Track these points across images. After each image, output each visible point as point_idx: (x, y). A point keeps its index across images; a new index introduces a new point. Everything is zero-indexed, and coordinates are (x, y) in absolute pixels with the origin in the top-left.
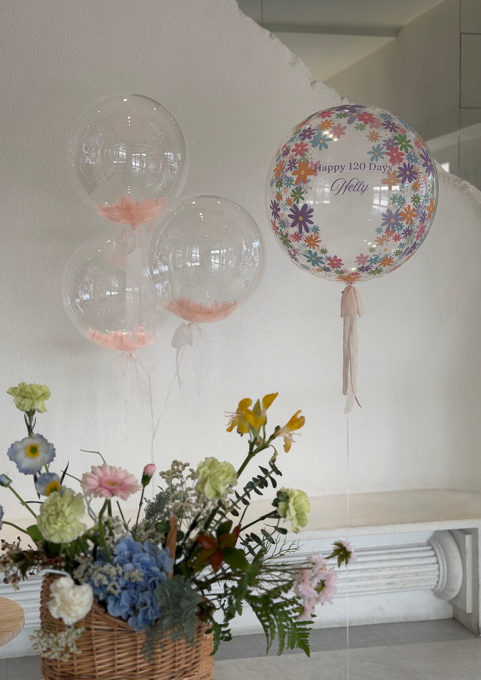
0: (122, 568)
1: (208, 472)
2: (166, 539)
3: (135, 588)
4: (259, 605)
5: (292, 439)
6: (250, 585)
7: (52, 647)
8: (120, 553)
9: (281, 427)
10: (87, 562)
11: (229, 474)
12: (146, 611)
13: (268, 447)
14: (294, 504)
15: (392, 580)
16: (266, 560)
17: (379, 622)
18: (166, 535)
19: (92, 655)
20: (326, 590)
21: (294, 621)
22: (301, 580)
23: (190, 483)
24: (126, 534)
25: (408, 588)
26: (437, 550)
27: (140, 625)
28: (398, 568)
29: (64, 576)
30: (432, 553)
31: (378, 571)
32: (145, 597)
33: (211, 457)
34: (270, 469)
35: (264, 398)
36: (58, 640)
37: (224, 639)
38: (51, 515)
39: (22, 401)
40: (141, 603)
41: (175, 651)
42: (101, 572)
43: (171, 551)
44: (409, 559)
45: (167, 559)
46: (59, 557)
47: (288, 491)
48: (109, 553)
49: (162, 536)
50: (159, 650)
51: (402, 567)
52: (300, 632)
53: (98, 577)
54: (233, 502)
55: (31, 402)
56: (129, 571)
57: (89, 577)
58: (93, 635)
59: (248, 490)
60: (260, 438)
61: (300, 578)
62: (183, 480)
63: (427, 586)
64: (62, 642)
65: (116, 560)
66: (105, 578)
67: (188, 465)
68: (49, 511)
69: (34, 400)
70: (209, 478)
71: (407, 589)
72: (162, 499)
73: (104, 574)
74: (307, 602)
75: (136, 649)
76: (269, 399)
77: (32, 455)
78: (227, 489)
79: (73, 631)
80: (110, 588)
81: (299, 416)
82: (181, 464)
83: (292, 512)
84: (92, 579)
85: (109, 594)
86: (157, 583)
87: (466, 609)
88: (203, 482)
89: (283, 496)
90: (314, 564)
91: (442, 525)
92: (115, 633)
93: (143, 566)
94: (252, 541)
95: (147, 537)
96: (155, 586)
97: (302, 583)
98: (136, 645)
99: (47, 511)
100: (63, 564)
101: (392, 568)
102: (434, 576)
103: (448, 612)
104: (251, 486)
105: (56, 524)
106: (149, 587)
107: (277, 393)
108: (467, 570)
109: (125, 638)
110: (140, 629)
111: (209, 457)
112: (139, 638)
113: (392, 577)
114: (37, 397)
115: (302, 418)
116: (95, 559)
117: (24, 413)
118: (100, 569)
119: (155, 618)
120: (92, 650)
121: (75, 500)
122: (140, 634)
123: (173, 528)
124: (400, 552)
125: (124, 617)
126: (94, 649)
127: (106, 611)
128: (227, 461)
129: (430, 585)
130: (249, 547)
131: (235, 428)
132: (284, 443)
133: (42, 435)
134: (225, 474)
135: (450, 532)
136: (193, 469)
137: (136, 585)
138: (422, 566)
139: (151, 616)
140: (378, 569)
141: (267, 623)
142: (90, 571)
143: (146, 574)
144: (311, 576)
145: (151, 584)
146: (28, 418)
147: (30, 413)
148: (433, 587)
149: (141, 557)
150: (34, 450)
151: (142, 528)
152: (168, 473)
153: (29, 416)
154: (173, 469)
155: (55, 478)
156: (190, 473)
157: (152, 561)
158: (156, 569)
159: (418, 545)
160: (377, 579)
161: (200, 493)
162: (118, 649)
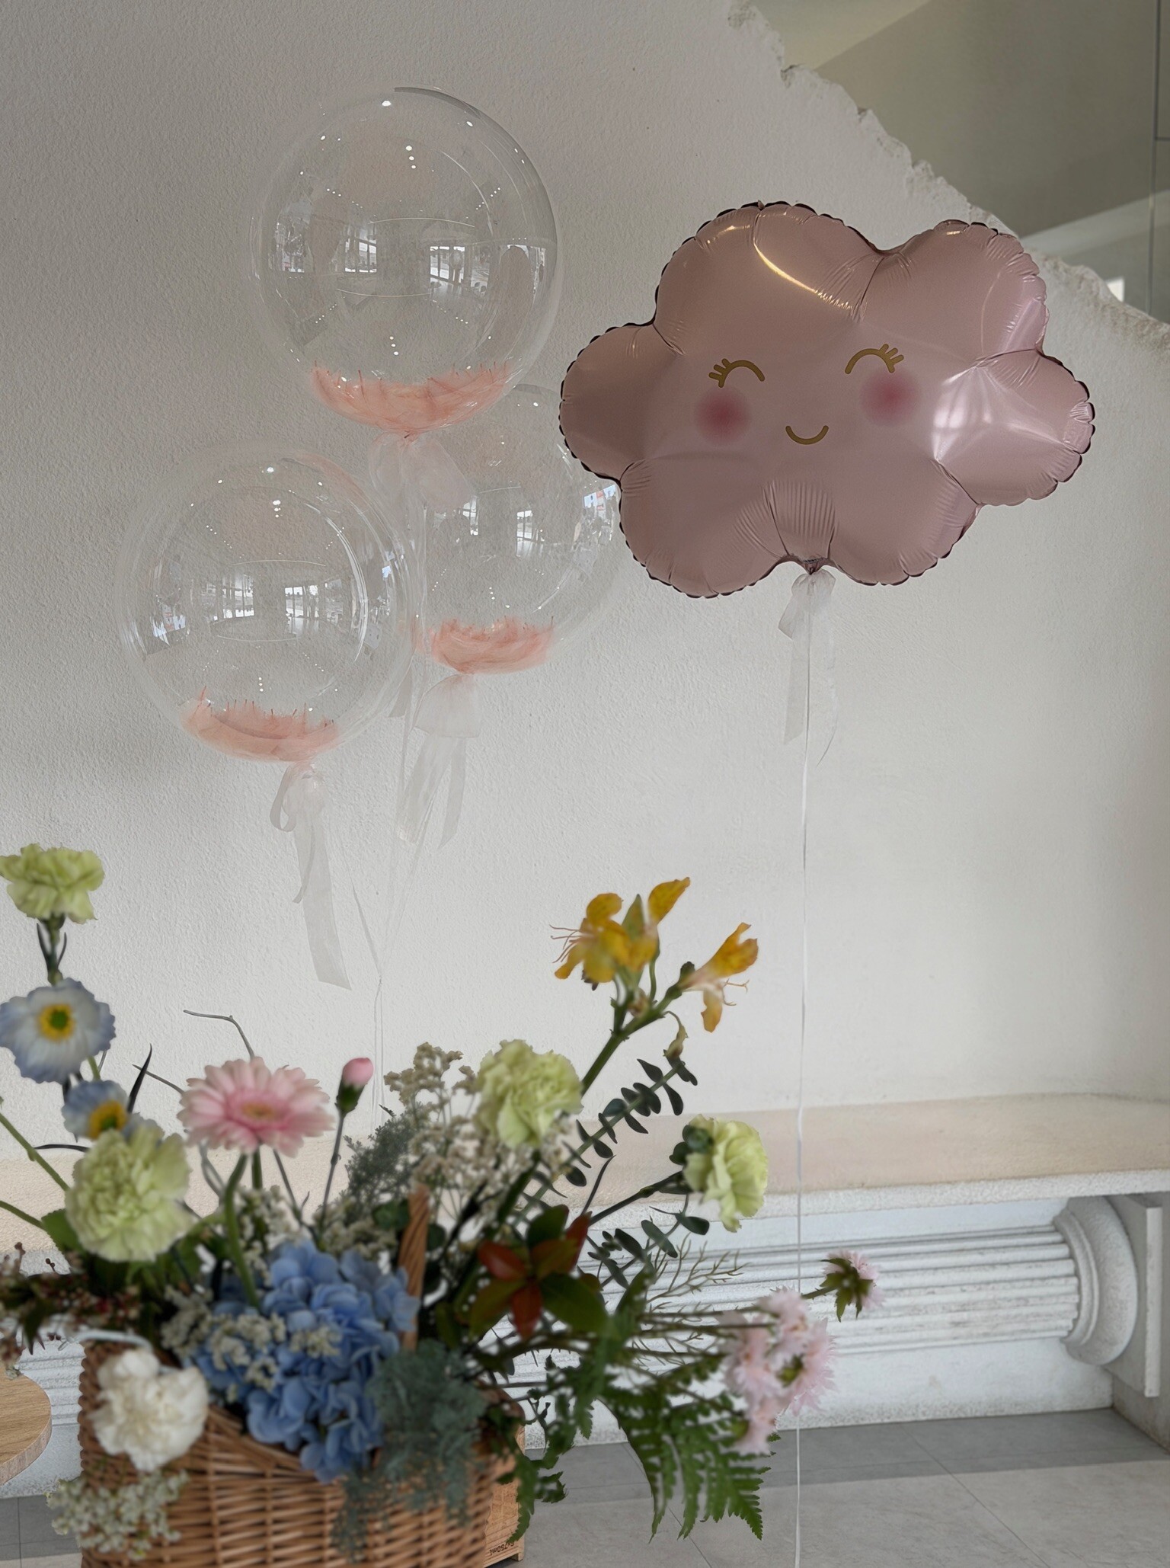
0: (286, 1323)
1: (508, 1079)
2: (399, 1247)
3: (319, 1373)
4: (636, 1413)
5: (724, 997)
6: (613, 1362)
7: (105, 1522)
8: (282, 1282)
9: (697, 967)
10: (197, 1305)
11: (560, 1083)
12: (346, 1432)
13: (662, 1017)
14: (726, 1160)
15: (965, 1316)
16: (653, 1299)
17: (930, 1417)
18: (400, 1236)
19: (210, 1536)
20: (804, 1378)
21: (723, 1450)
22: (741, 1354)
23: (463, 1105)
24: (298, 1234)
25: (1003, 1334)
26: (1075, 1244)
27: (331, 1465)
28: (978, 1287)
29: (132, 1347)
30: (1063, 1251)
31: (929, 1293)
32: (344, 1396)
33: (515, 1041)
34: (665, 1067)
35: (653, 894)
36: (119, 1506)
37: (545, 1496)
38: (102, 1190)
39: (30, 891)
40: (334, 1410)
41: (420, 1527)
42: (231, 1333)
43: (411, 1276)
44: (1007, 1264)
45: (402, 1298)
46: (124, 1293)
47: (712, 1124)
48: (252, 1281)
49: (388, 1237)
50: (378, 1526)
51: (988, 1283)
52: (738, 1476)
53: (224, 1346)
54: (571, 1150)
55: (54, 894)
56: (304, 1331)
57: (202, 1342)
58: (212, 1487)
59: (609, 1119)
60: (642, 994)
61: (740, 1350)
62: (444, 1095)
63: (1050, 1330)
64: (130, 1509)
65: (269, 1299)
66: (241, 1350)
67: (457, 1056)
68: (97, 1179)
69: (62, 890)
70: (510, 1094)
71: (999, 1338)
72: (391, 1140)
73: (238, 1336)
74: (757, 1408)
75: (321, 1523)
76: (666, 896)
77: (54, 1032)
78: (557, 1122)
79: (158, 1483)
80: (254, 1374)
81: (743, 938)
82: (440, 1053)
83: (722, 1179)
84: (209, 1348)
85: (252, 1386)
86: (375, 1360)
87: (1144, 1387)
88: (495, 1104)
89: (698, 1138)
90: (776, 1315)
91: (1090, 1184)
92: (268, 1482)
93: (341, 1316)
94: (620, 1250)
95: (350, 1240)
96: (369, 1371)
97: (744, 1363)
98: (321, 1512)
99: (90, 1179)
100: (133, 1313)
101: (965, 1288)
102: (1067, 1306)
103: (1100, 1394)
104: (616, 1109)
105: (113, 1213)
106: (355, 1372)
107: (688, 878)
108: (1149, 1291)
109: (294, 1495)
110: (330, 1474)
111: (510, 1040)
112: (328, 1496)
113: (963, 1307)
114: (68, 881)
115: (751, 943)
116: (217, 1298)
117: (37, 921)
118: (229, 1324)
119: (369, 1447)
120: (208, 1524)
121: (164, 1150)
122: (331, 1485)
123: (416, 1219)
124: (984, 1248)
125: (290, 1445)
126: (215, 1521)
127: (245, 1431)
128: (556, 1052)
129: (1056, 1329)
130: (612, 1265)
131: (578, 970)
132: (704, 1008)
133: (80, 983)
134: (551, 1084)
135: (1109, 1200)
136: (469, 1068)
137: (321, 1364)
138: (1038, 1283)
139: (357, 1444)
140: (929, 1289)
141: (655, 1460)
142: (204, 1328)
143: (347, 1337)
144: (767, 1344)
145: (358, 1363)
146: (46, 935)
147: (53, 924)
148: (1064, 1333)
149: (333, 1293)
150: (59, 1020)
151: (338, 1219)
152: (406, 1076)
153: (49, 929)
154: (418, 1066)
155: (112, 1094)
156: (463, 1077)
157: (362, 1303)
158: (372, 1325)
159: (1030, 1230)
160: (927, 1313)
161: (486, 1132)
162: (276, 1521)
